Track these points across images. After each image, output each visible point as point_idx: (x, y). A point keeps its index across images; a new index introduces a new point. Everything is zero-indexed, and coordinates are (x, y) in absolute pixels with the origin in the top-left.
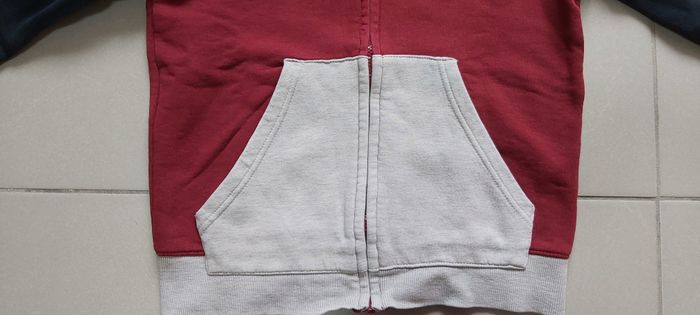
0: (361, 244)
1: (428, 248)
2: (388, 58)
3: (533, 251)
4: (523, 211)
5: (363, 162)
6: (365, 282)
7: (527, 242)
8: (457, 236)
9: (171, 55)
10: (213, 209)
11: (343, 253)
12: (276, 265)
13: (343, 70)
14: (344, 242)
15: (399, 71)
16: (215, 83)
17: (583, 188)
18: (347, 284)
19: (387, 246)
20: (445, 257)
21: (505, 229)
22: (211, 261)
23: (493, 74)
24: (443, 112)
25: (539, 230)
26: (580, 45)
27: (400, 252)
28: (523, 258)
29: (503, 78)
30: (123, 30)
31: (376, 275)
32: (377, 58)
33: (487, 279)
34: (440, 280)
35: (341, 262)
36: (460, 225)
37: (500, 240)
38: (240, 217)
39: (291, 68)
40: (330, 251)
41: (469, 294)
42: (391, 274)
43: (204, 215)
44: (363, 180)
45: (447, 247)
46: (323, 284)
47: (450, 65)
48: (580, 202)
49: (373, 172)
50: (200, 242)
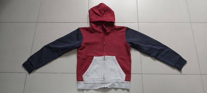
0: (103, 79)
1: (112, 80)
2: (107, 56)
3: (125, 80)
4: (124, 75)
5: (104, 69)
6: (104, 84)
7: (125, 79)
8: (116, 78)
9: (80, 56)
10: (84, 75)
11: (101, 81)
12: (92, 82)
13: (101, 58)
14: (101, 79)
15: (108, 58)
16: (85, 59)
17: (132, 72)
18: (101, 85)
19: (107, 80)
20: (114, 81)
21: (122, 78)
22: (84, 82)
23: (120, 58)
24: (114, 63)
25: (126, 78)
26: (130, 55)
27: (108, 80)
28: (124, 81)
29: (121, 59)
30: (74, 53)
31: (105, 83)
32: (105, 56)
33: (120, 84)
34: (113, 84)
35: (101, 82)
36: (116, 77)
37: (121, 79)
38: (88, 76)
39: (95, 57)
40: (99, 80)
41: (117, 86)
42: (107, 83)
43: (84, 76)
44: (104, 71)
45: (114, 80)
46: (98, 85)
47: (115, 57)
48: (131, 75)
49: (105, 70)
50: (83, 79)
